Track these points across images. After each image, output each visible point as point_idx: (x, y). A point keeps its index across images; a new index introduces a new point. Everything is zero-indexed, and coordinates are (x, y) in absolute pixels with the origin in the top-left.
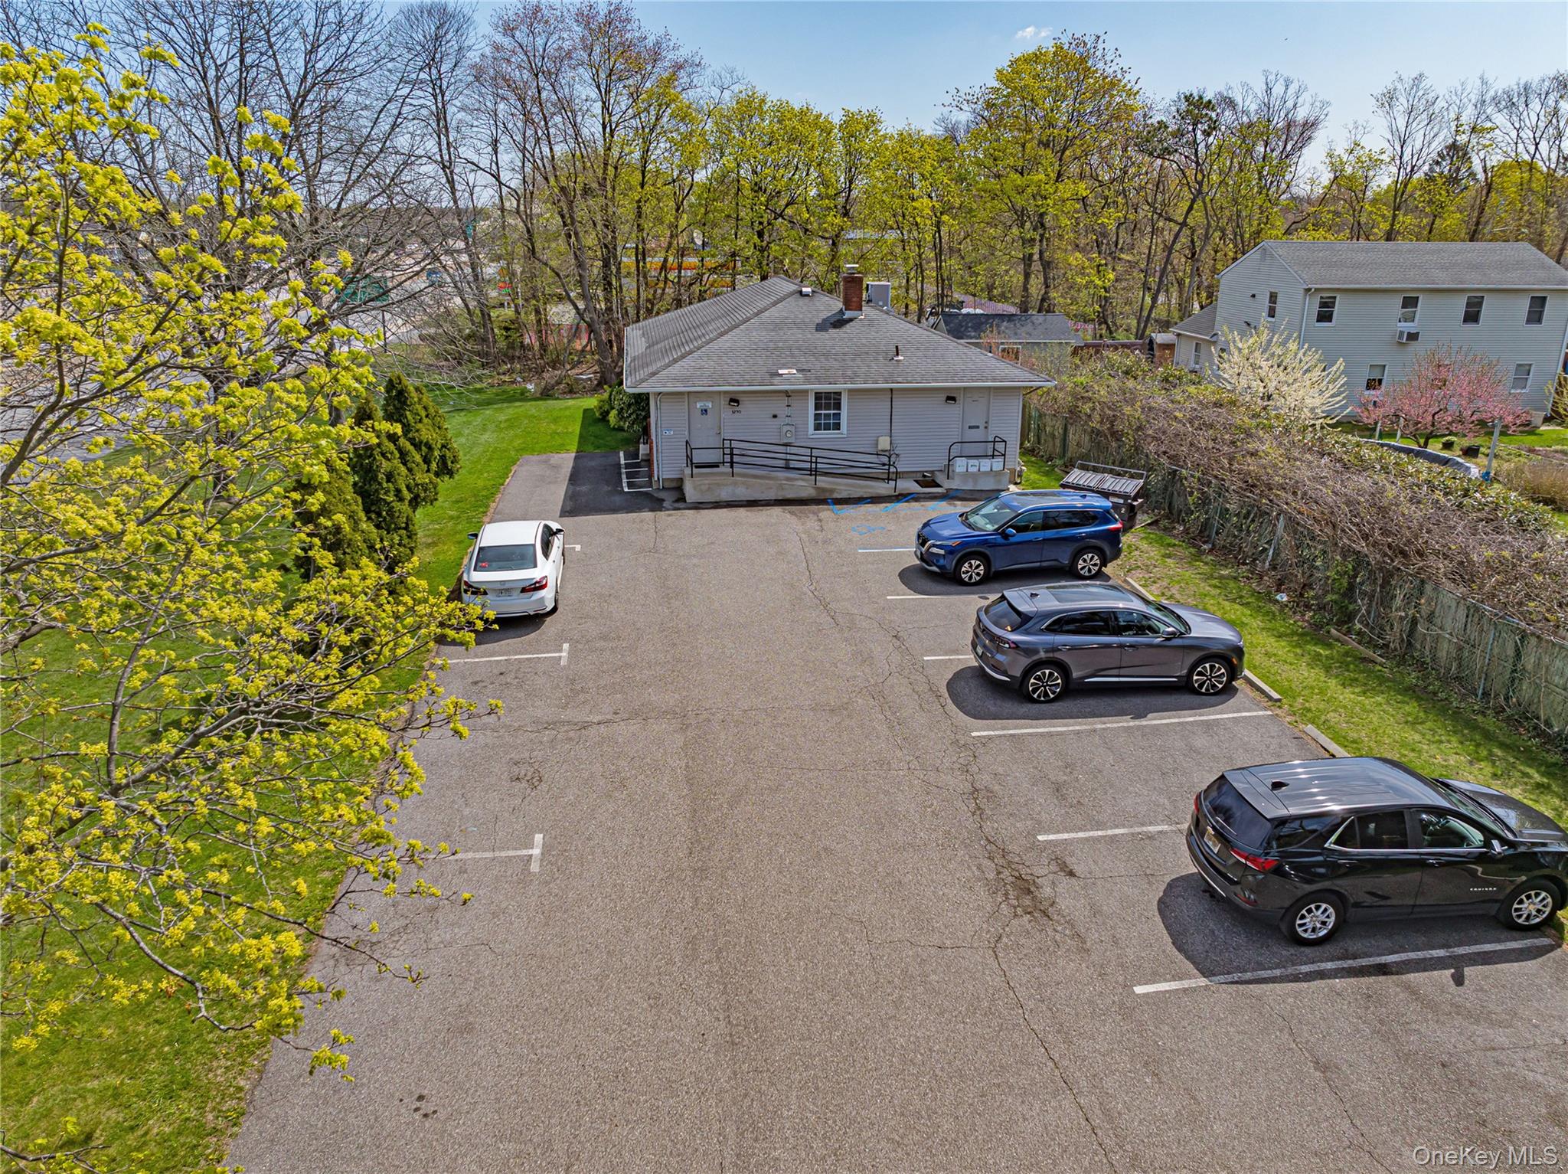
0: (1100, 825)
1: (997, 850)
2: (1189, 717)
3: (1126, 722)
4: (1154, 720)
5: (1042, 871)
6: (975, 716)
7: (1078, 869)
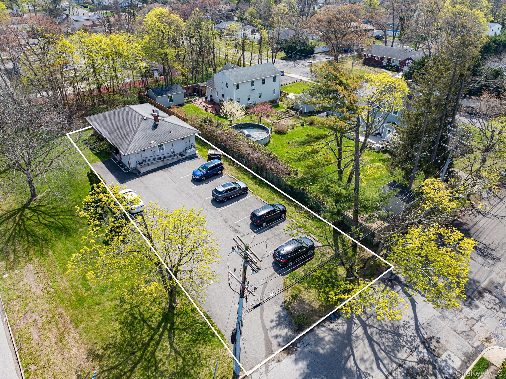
0: (240, 219)
1: (231, 226)
4: (240, 201)
5: (236, 227)
6: (218, 208)
7: (240, 226)
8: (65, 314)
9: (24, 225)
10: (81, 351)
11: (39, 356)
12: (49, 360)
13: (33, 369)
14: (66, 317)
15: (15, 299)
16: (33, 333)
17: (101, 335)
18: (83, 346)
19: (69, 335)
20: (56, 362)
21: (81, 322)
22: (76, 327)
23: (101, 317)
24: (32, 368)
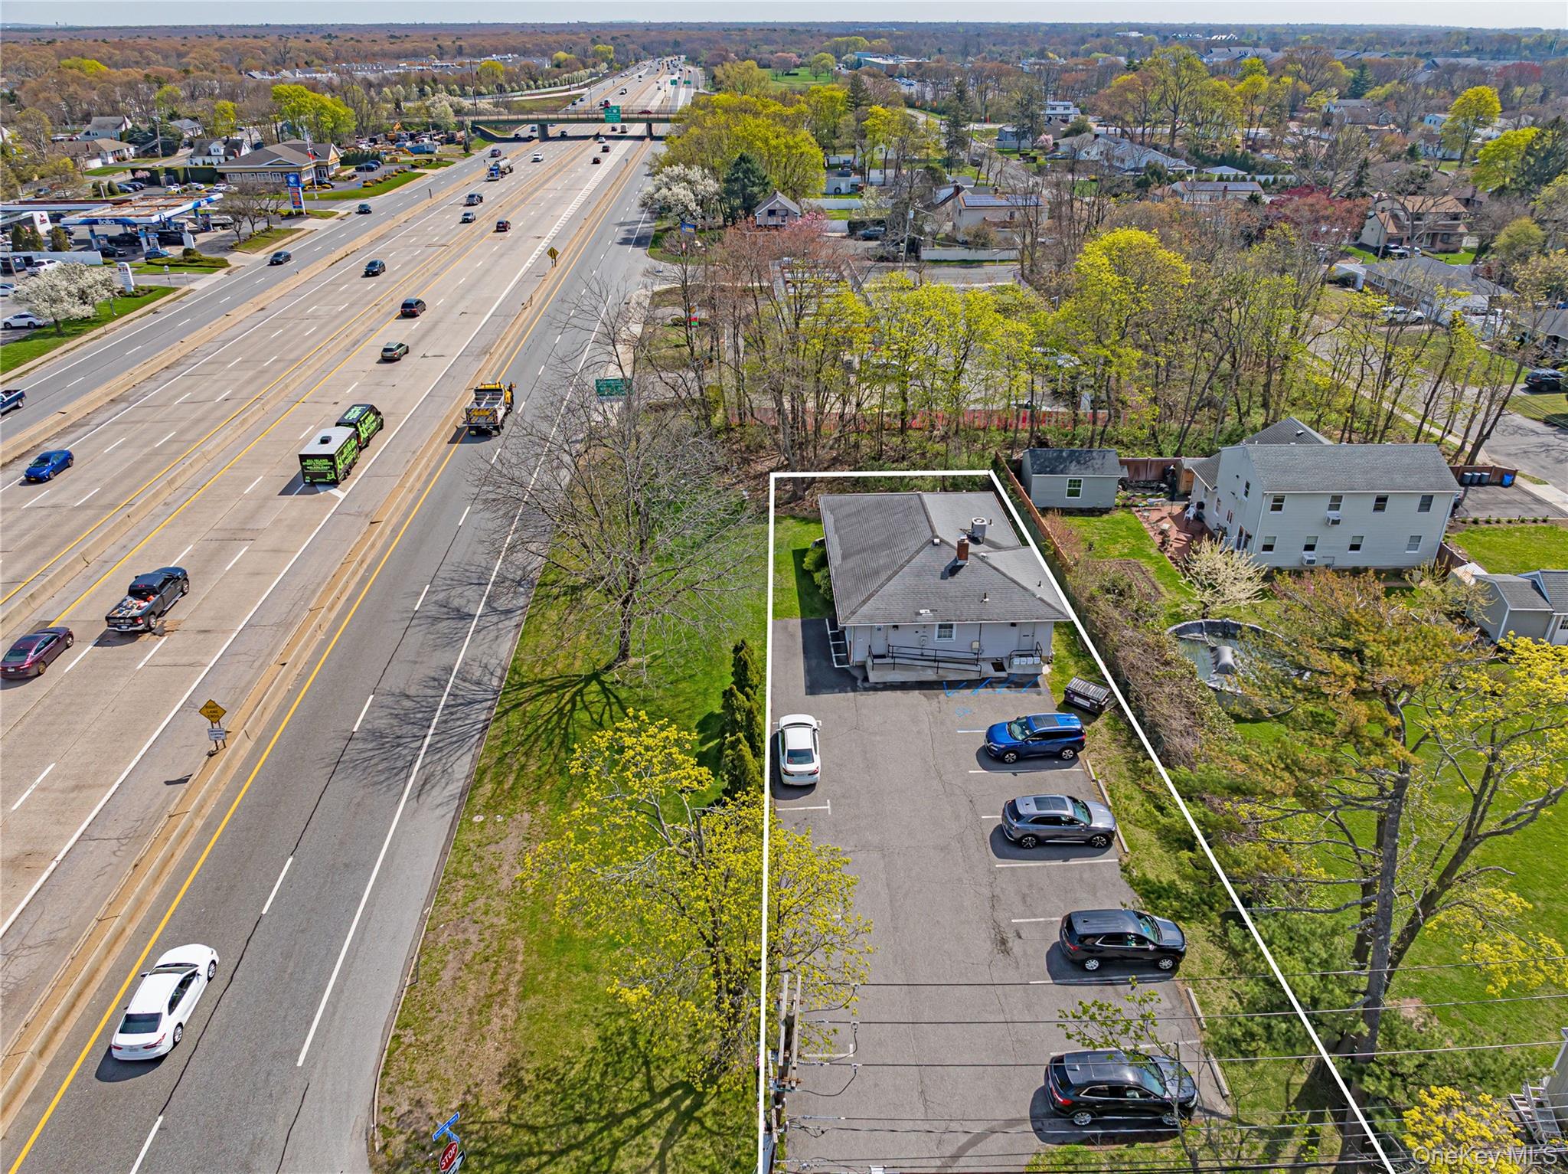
0: (1035, 916)
1: (997, 926)
2: (1086, 861)
3: (1060, 863)
4: (1073, 862)
5: (1010, 935)
6: (999, 856)
7: (1023, 935)
8: (520, 958)
9: (571, 716)
10: (500, 1055)
11: (432, 1019)
12: (440, 1039)
13: (406, 1040)
14: (517, 966)
15: (464, 877)
16: (449, 966)
17: (551, 1043)
18: (508, 1047)
19: (501, 1007)
20: (449, 1051)
21: (535, 992)
22: (522, 997)
23: (576, 1002)
24: (409, 1037)
